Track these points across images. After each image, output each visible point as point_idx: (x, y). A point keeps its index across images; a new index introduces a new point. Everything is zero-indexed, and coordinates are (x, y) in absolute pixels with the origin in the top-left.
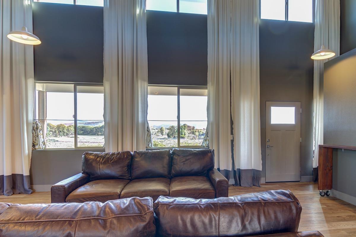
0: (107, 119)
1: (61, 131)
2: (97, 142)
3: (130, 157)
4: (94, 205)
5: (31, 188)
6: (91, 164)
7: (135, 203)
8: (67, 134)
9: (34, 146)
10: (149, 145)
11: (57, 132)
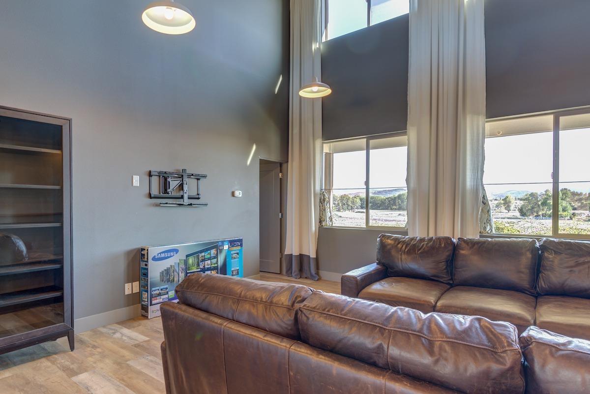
0: (412, 185)
1: (344, 204)
2: (394, 220)
3: (451, 248)
4: (411, 312)
5: (317, 274)
6: (389, 252)
7: (481, 327)
8: (352, 208)
9: (320, 222)
10: (485, 228)
11: (340, 205)
